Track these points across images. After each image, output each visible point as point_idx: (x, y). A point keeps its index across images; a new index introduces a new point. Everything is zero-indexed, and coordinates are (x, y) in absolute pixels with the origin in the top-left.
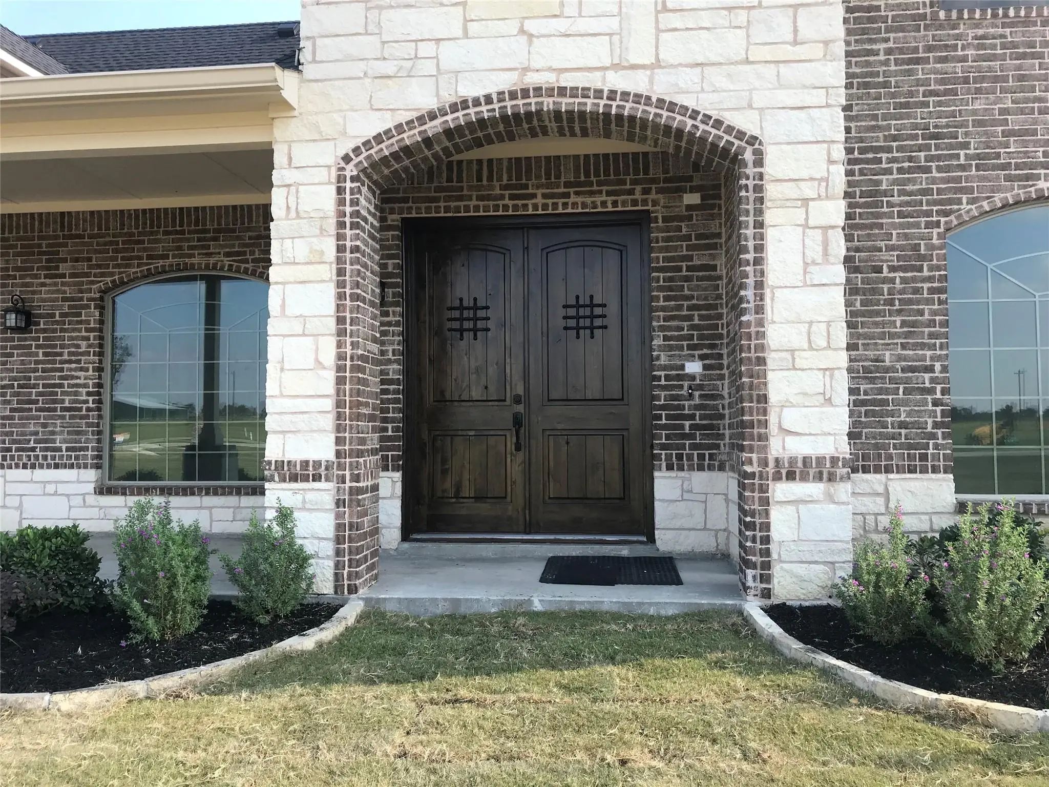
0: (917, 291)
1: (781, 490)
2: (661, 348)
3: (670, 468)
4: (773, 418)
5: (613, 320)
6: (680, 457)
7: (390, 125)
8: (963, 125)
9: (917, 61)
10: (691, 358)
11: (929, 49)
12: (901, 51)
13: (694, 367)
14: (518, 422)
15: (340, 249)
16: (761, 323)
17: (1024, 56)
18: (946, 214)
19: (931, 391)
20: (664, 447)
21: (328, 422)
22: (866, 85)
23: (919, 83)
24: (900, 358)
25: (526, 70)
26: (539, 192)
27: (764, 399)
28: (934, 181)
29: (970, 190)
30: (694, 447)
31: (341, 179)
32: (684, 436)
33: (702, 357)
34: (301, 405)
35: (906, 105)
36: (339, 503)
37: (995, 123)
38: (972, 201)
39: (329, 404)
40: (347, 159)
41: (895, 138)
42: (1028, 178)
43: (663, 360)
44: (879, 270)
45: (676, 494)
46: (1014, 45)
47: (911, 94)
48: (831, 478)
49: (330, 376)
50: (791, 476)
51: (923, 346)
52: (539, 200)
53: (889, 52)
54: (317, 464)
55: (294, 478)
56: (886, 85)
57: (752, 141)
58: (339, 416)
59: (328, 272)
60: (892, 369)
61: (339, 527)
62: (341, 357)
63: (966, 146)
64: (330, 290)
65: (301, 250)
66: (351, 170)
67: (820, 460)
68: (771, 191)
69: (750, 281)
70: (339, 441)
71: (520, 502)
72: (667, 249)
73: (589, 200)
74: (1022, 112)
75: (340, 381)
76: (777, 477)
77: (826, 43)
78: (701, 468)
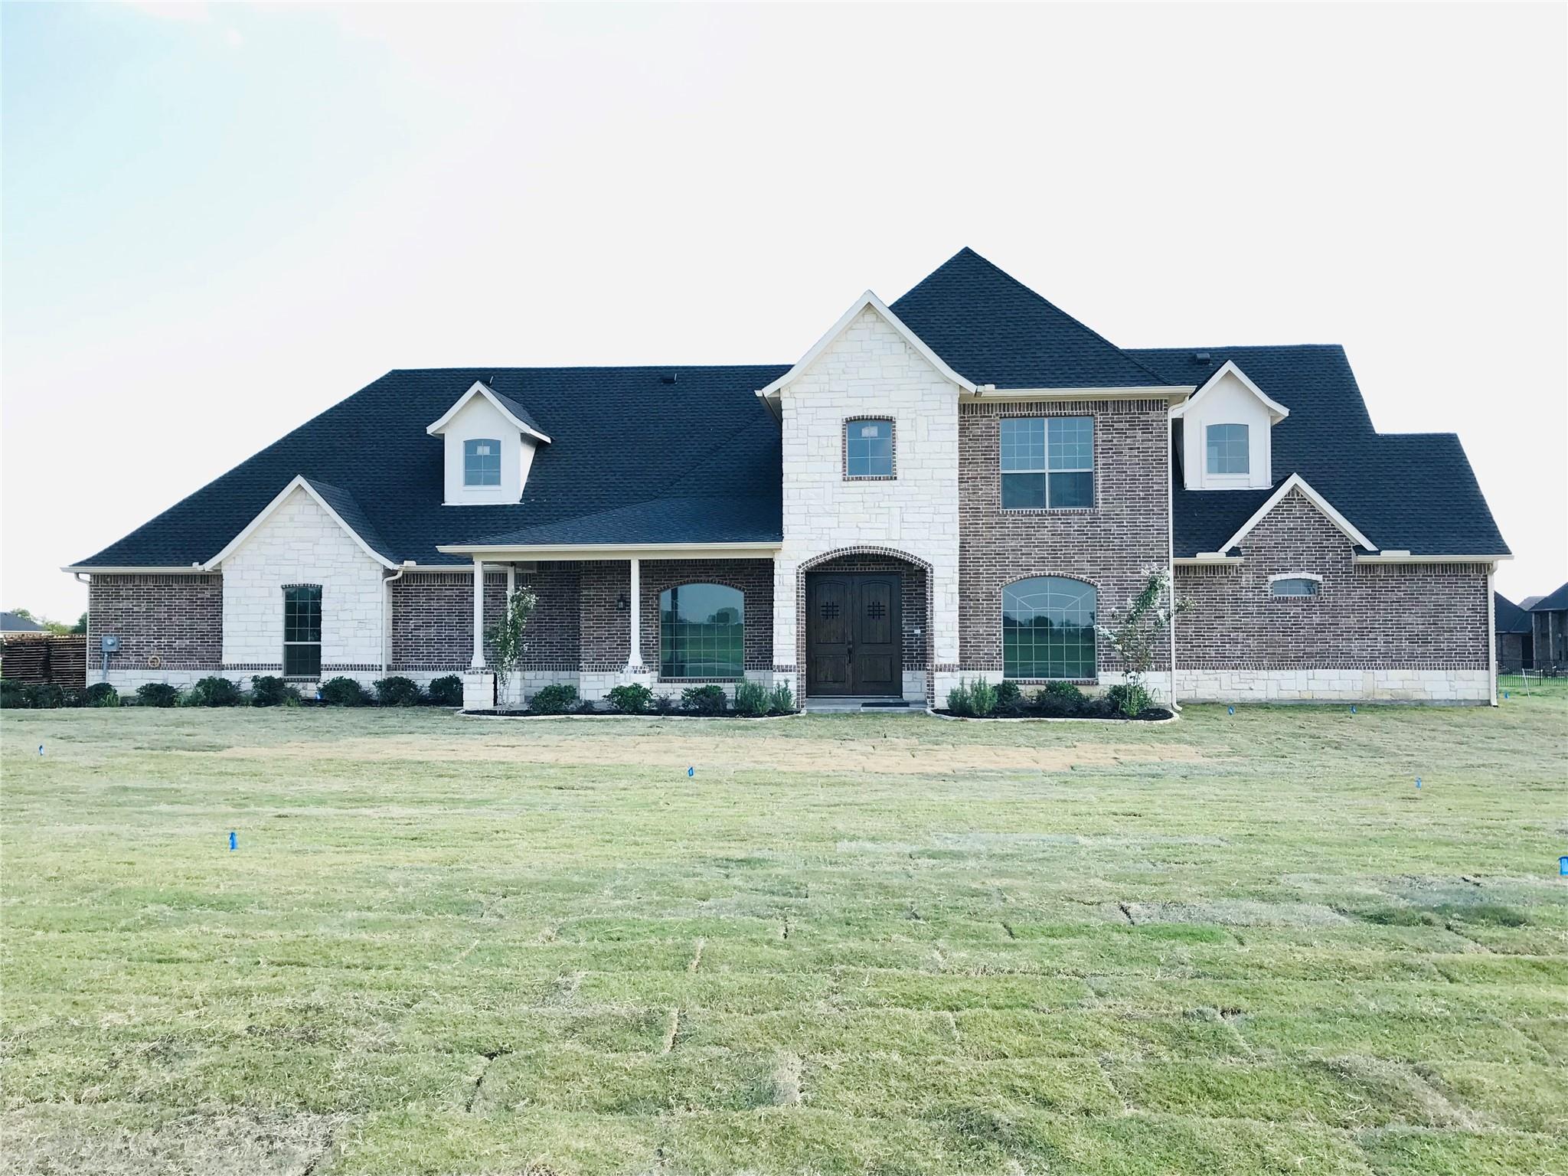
0: (991, 608)
1: (937, 675)
2: (905, 624)
3: (908, 669)
4: (935, 652)
5: (887, 613)
6: (912, 665)
7: (814, 556)
8: (1007, 551)
9: (993, 528)
10: (916, 628)
11: (996, 523)
12: (987, 524)
13: (918, 632)
14: (850, 651)
15: (798, 596)
16: (932, 623)
17: (1028, 527)
18: (1002, 581)
19: (996, 642)
20: (906, 662)
21: (794, 653)
22: (975, 535)
23: (993, 535)
24: (985, 631)
25: (858, 539)
26: (859, 563)
27: (933, 646)
28: (997, 570)
29: (1009, 573)
30: (917, 661)
31: (798, 573)
32: (914, 658)
33: (921, 628)
34: (785, 647)
35: (989, 543)
36: (798, 679)
37: (1018, 550)
38: (1010, 577)
39: (794, 647)
40: (800, 567)
41: (985, 554)
42: (1028, 570)
43: (906, 629)
44: (978, 600)
45: (911, 679)
46: (1025, 523)
47: (991, 539)
48: (953, 671)
49: (795, 637)
50: (941, 670)
51: (993, 627)
52: (859, 566)
53: (983, 524)
54: (791, 666)
55: (783, 671)
56: (982, 535)
57: (930, 565)
58: (798, 651)
59: (794, 604)
60: (982, 635)
61: (798, 686)
62: (798, 632)
63: (1008, 558)
64: (794, 610)
65: (784, 596)
66: (801, 571)
67: (949, 665)
68: (935, 581)
69: (929, 609)
70: (798, 659)
71: (851, 682)
72: (908, 586)
73: (878, 567)
74: (1027, 547)
75: (798, 639)
76: (937, 671)
77: (953, 535)
78: (920, 669)
